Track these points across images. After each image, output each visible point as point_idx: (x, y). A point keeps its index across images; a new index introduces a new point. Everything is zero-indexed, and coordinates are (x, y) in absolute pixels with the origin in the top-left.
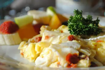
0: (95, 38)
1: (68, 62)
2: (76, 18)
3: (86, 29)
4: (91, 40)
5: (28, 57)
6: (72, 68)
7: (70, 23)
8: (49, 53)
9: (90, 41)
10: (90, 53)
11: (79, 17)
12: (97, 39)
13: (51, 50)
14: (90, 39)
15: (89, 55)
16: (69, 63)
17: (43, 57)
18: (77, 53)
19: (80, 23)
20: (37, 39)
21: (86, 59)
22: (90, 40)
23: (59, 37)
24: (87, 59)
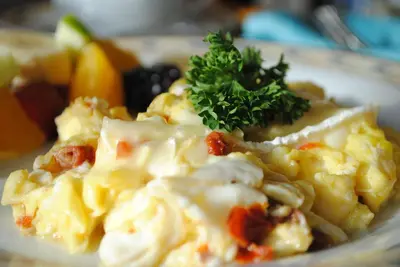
0: (295, 137)
1: (238, 240)
2: (219, 66)
3: (263, 106)
4: (282, 145)
5: (59, 234)
6: (257, 260)
7: (198, 83)
8: (154, 212)
9: (279, 148)
10: (299, 196)
11: (229, 61)
12: (301, 139)
13: (161, 201)
14: (276, 142)
15: (299, 202)
16: (243, 244)
17: (132, 231)
18: (262, 201)
19: (235, 83)
20: (71, 154)
21: (294, 219)
22: (278, 146)
23: (172, 142)
24: (298, 222)
